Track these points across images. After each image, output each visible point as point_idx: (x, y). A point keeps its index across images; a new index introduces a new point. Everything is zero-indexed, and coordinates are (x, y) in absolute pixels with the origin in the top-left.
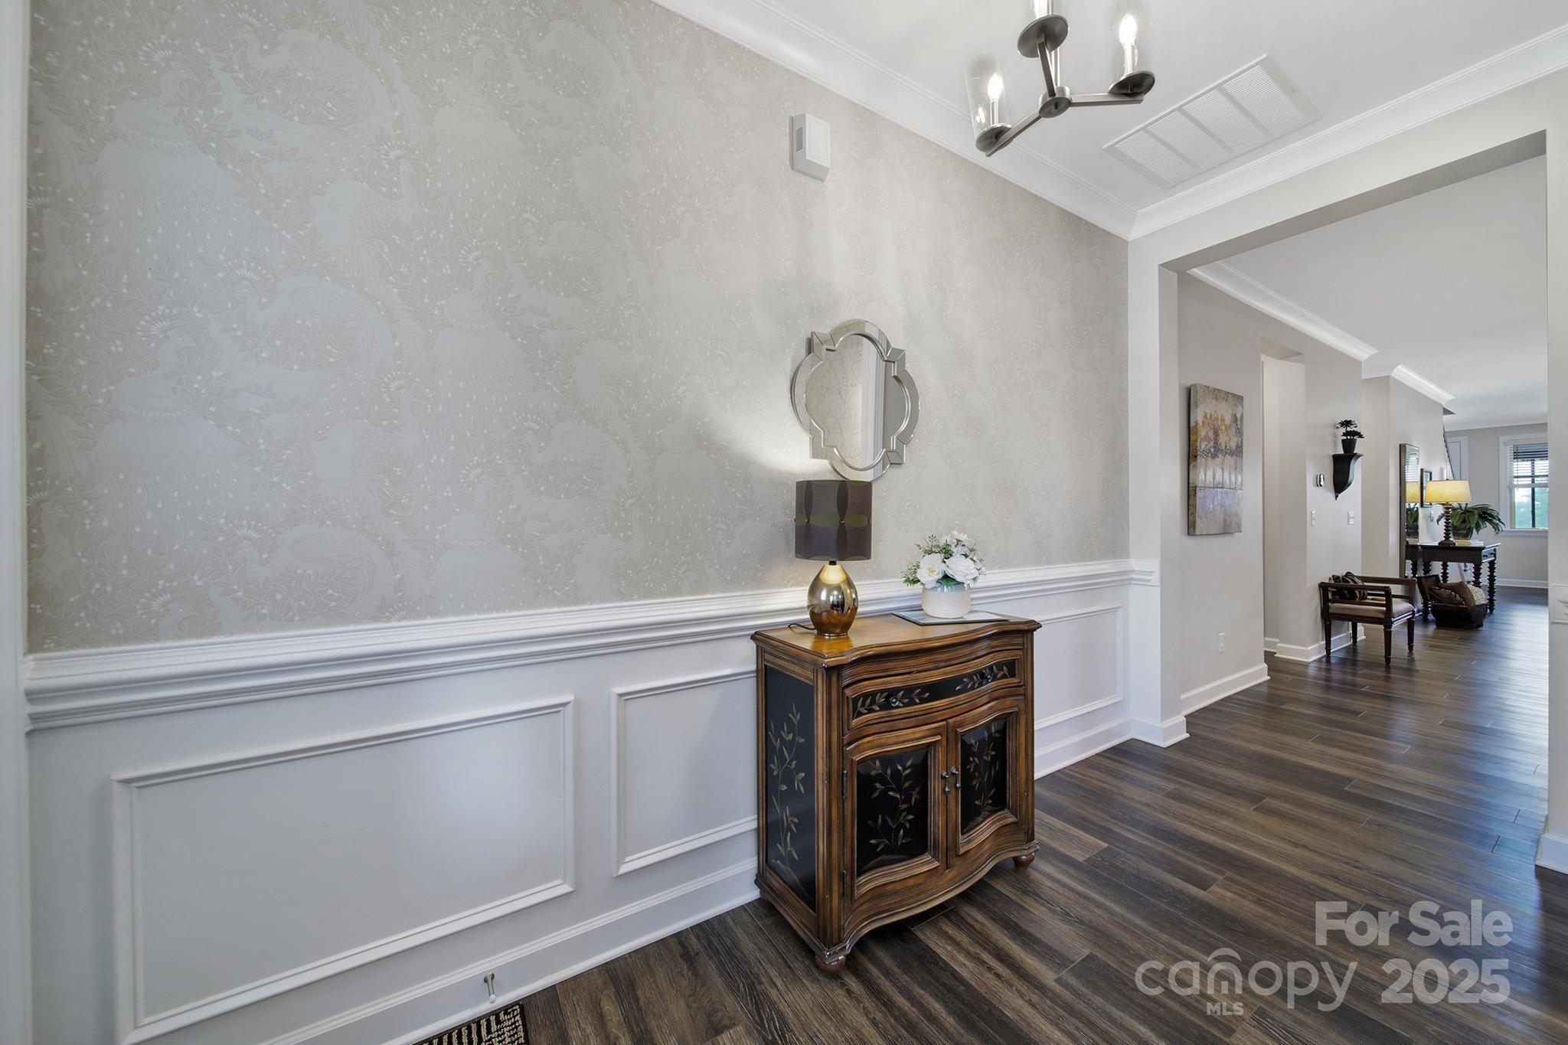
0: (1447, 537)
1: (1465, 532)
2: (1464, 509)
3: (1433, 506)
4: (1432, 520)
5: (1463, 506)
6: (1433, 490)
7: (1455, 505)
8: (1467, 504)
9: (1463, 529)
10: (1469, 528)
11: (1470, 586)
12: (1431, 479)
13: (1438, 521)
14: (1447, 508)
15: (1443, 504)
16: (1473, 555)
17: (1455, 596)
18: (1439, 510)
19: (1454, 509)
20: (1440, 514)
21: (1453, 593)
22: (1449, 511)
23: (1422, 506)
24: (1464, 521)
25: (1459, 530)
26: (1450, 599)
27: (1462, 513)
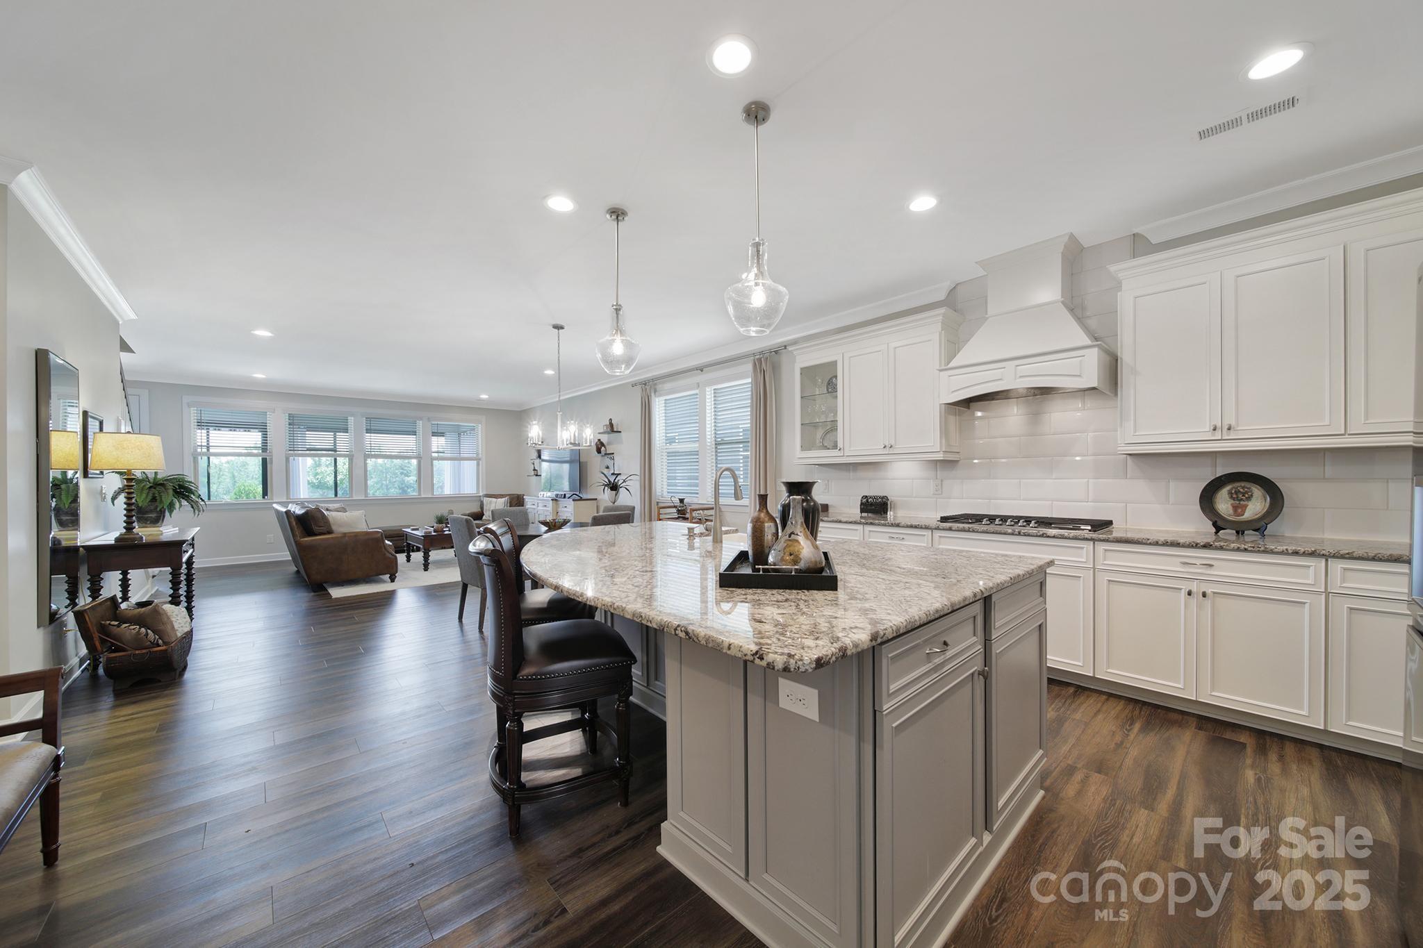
0: (129, 528)
1: (153, 515)
2: (152, 481)
3: (106, 476)
4: (104, 499)
5: (151, 476)
6: (104, 448)
7: (138, 474)
8: (156, 473)
9: (151, 511)
10: (160, 510)
11: (168, 608)
12: (101, 429)
13: (114, 499)
14: (128, 480)
15: (121, 473)
16: (169, 553)
17: (147, 634)
18: (113, 483)
19: (139, 481)
20: (116, 488)
21: (143, 630)
22: (131, 484)
23: (86, 475)
24: (154, 499)
25: (147, 512)
26: (138, 642)
27: (151, 487)
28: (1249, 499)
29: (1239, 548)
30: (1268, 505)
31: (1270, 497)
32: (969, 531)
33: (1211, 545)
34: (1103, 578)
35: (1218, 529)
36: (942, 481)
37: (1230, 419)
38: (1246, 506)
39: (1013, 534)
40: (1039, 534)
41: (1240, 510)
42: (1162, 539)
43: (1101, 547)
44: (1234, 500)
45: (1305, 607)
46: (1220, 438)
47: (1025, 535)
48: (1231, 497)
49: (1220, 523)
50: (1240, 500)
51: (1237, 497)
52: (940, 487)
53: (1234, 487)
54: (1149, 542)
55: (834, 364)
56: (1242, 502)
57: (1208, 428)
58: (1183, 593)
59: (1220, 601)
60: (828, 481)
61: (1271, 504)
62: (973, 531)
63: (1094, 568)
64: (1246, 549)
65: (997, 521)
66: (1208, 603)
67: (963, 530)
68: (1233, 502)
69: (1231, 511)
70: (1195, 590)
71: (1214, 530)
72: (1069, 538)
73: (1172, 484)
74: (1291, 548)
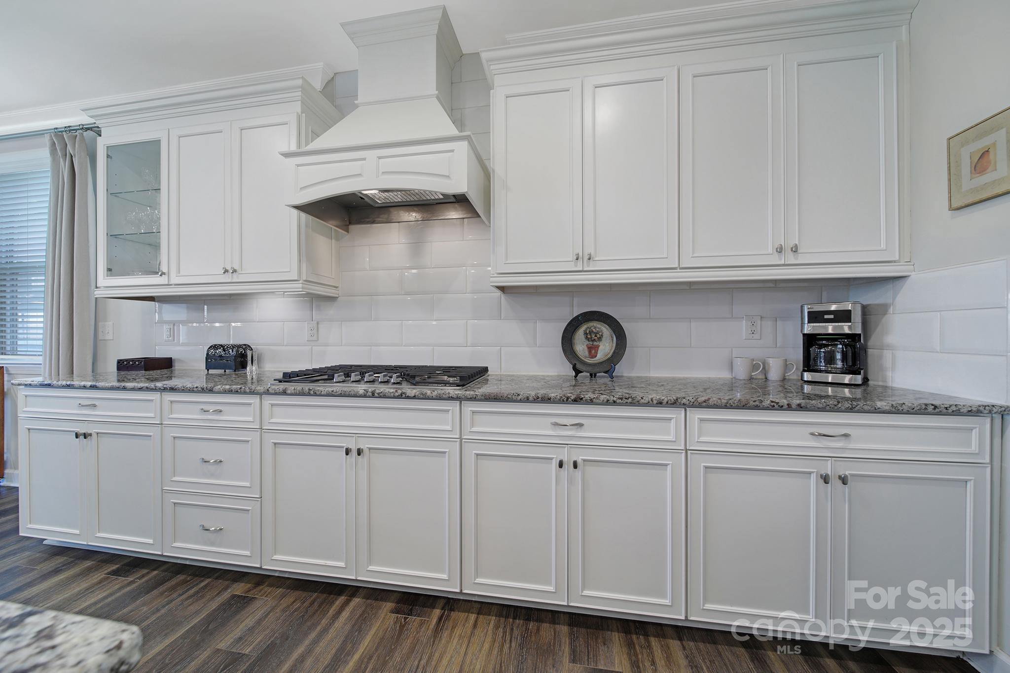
28: (600, 339)
29: (608, 400)
30: (614, 345)
31: (616, 336)
32: (309, 394)
33: (582, 399)
34: (471, 451)
35: (577, 372)
36: (318, 323)
37: (589, 250)
38: (598, 347)
39: (365, 396)
40: (397, 394)
41: (593, 352)
42: (533, 393)
43: (469, 407)
44: (589, 341)
45: (666, 470)
46: (581, 269)
47: (380, 397)
48: (587, 338)
49: (579, 366)
50: (593, 339)
51: (591, 338)
52: (315, 331)
53: (588, 328)
54: (519, 398)
55: (157, 143)
56: (595, 343)
57: (572, 257)
58: (555, 464)
59: (590, 470)
60: (174, 325)
61: (617, 344)
62: (315, 394)
63: (461, 439)
64: (614, 402)
65: (354, 376)
66: (578, 473)
67: (302, 394)
68: (588, 343)
69: (587, 353)
70: (566, 459)
71: (574, 374)
72: (432, 398)
73: (539, 325)
74: (656, 397)
